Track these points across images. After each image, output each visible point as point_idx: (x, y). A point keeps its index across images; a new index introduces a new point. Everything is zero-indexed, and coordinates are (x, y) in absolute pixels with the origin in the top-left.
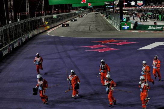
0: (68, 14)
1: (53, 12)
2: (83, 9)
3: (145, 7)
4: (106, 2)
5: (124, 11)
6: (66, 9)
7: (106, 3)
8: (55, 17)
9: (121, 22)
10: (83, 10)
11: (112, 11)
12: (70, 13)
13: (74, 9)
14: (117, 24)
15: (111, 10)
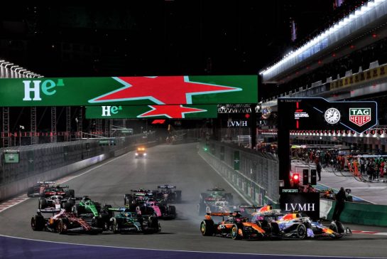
0: (66, 149)
1: (6, 135)
2: (130, 130)
3: (379, 133)
4: (224, 105)
5: (294, 147)
6: (61, 128)
7: (222, 108)
8: (11, 156)
9: (281, 188)
10: (130, 134)
11: (246, 141)
12: (74, 143)
13: (93, 129)
14: (264, 198)
15: (241, 138)
